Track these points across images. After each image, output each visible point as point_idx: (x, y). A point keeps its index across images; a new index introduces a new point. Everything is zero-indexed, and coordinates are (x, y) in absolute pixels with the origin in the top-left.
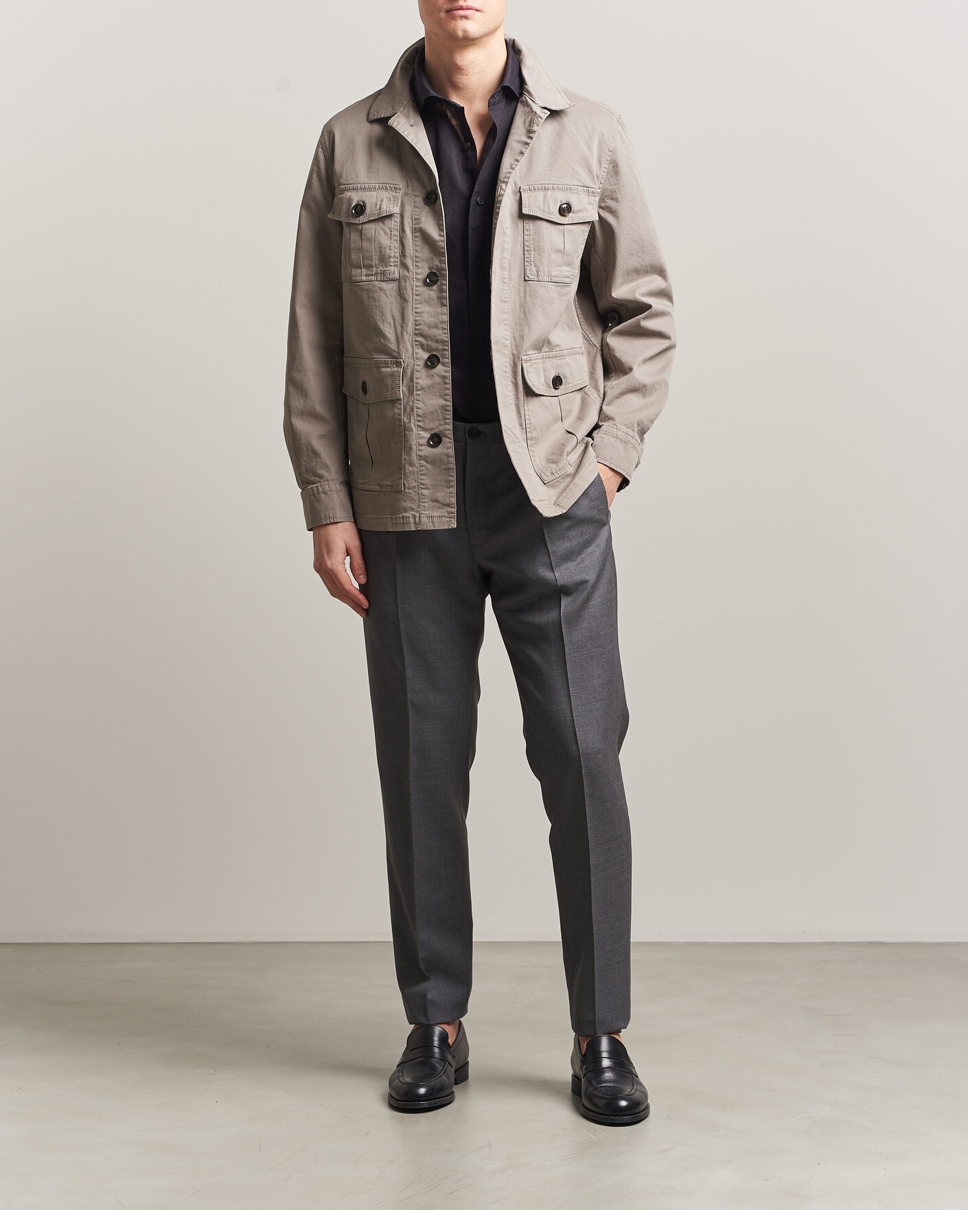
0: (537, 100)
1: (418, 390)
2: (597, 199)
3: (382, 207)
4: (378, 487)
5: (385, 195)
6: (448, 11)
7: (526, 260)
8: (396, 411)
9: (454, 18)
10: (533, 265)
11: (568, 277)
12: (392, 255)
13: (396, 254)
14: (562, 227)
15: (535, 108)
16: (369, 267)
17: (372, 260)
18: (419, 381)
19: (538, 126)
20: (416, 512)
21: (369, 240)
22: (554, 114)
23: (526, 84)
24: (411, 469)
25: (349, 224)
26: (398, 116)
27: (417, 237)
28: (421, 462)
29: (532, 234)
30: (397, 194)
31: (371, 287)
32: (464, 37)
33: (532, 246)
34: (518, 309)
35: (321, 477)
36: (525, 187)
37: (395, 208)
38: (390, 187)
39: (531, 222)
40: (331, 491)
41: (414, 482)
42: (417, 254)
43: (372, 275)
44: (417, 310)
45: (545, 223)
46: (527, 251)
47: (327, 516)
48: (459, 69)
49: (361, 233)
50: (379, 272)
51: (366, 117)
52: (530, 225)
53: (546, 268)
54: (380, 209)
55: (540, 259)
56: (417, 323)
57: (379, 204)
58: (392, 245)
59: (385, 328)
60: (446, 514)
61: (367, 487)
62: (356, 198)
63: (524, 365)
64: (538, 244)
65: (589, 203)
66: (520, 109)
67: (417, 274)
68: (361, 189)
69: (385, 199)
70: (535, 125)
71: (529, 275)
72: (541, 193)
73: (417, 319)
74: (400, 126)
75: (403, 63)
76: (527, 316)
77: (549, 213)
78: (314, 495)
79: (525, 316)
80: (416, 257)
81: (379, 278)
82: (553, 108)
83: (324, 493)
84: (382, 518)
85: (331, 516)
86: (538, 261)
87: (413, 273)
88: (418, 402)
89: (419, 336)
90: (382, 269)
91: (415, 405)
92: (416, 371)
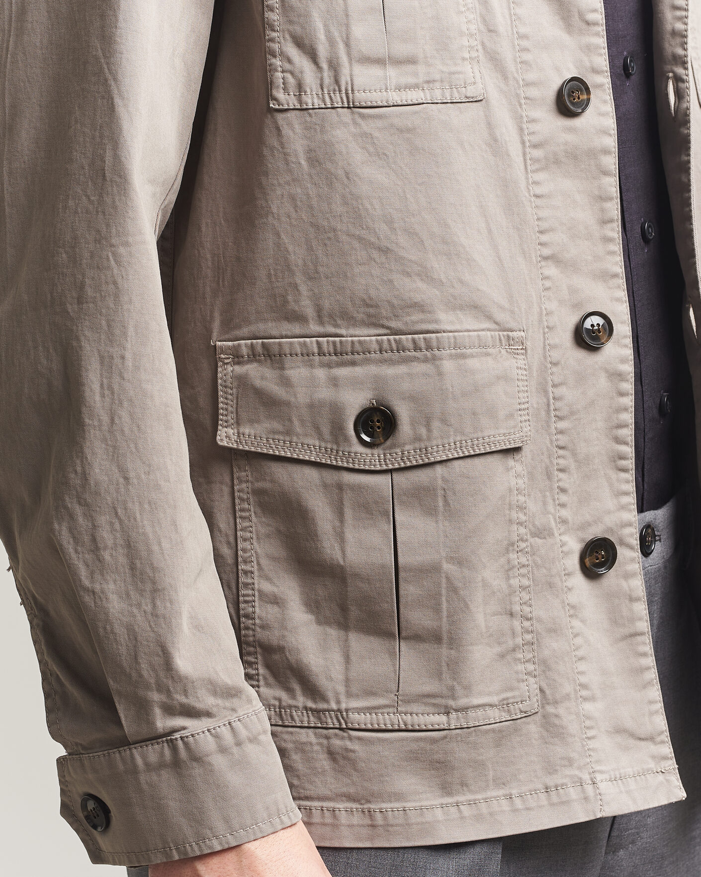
1: (560, 418)
8: (512, 481)
16: (408, 62)
17: (415, 41)
18: (561, 391)
20: (580, 768)
24: (554, 645)
28: (574, 622)
31: (422, 122)
41: (565, 683)
42: (523, 29)
43: (415, 87)
44: (538, 190)
50: (437, 76)
56: (544, 225)
60: (652, 765)
67: (527, 85)
73: (541, 214)
80: (521, 38)
87: (517, 81)
88: (561, 452)
89: (550, 263)
90: (445, 69)
91: (555, 462)
92: (551, 363)
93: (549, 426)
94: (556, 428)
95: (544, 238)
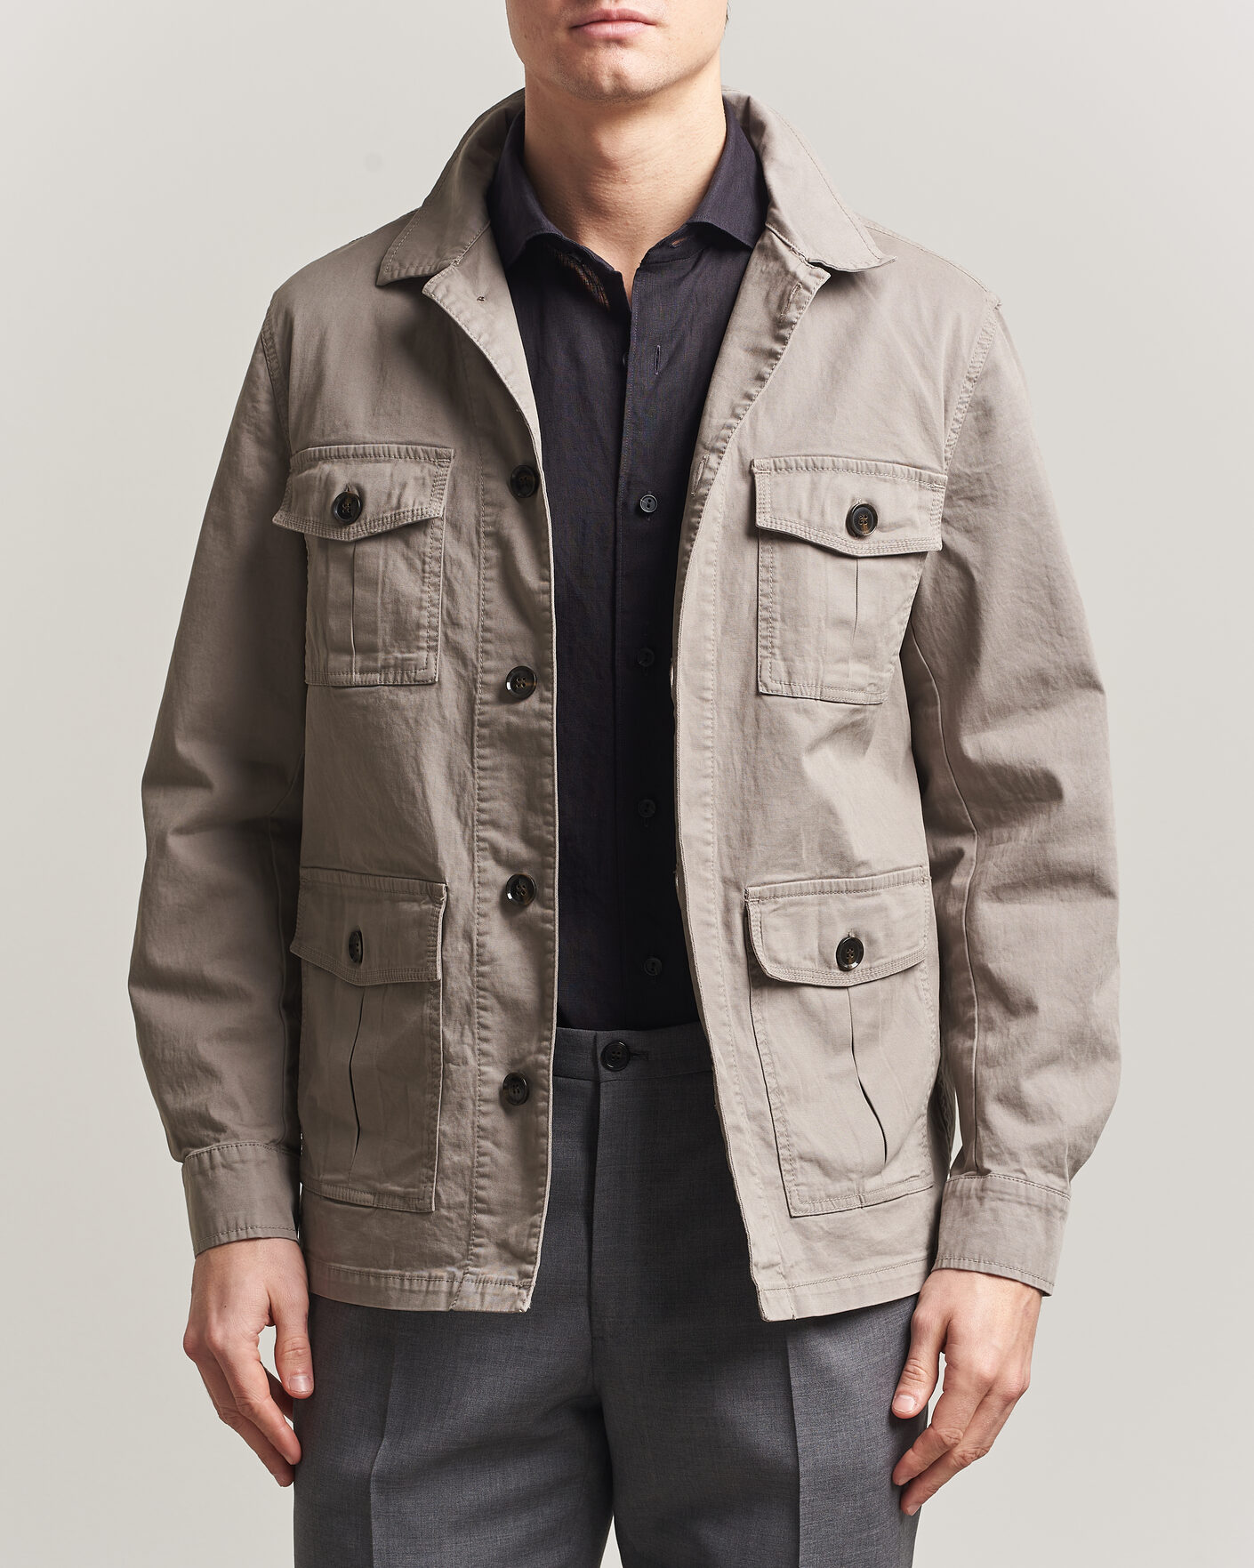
0: (800, 245)
1: (482, 963)
2: (941, 496)
3: (403, 500)
4: (369, 1197)
5: (411, 471)
6: (575, 27)
7: (762, 642)
8: (427, 1011)
9: (590, 44)
10: (778, 657)
11: (862, 689)
12: (425, 621)
13: (434, 620)
14: (852, 564)
15: (794, 264)
16: (369, 650)
17: (375, 632)
18: (486, 939)
19: (799, 308)
20: (459, 1268)
21: (371, 583)
22: (840, 281)
23: (774, 206)
24: (456, 1158)
25: (325, 544)
26: (451, 275)
27: (491, 580)
28: (483, 1143)
29: (778, 577)
30: (441, 471)
31: (371, 701)
32: (615, 89)
33: (778, 608)
34: (739, 766)
35: (219, 1128)
36: (764, 462)
37: (435, 505)
38: (426, 452)
39: (777, 548)
40: (243, 1162)
41: (461, 1192)
42: (488, 623)
43: (375, 671)
44: (483, 763)
45: (810, 551)
46: (765, 620)
47: (232, 1224)
48: (606, 165)
49: (351, 565)
50: (392, 662)
51: (373, 276)
52: (774, 555)
53: (811, 665)
54: (399, 506)
55: (796, 643)
56: (485, 794)
57: (396, 492)
58: (425, 596)
59: (404, 805)
61: (341, 1193)
62: (341, 476)
63: (753, 909)
64: (794, 605)
65: (920, 507)
66: (758, 267)
68: (355, 455)
69: (411, 483)
70: (793, 307)
71: (768, 681)
72: (806, 478)
73: (483, 783)
74: (452, 298)
75: (470, 145)
76: (762, 782)
77: (822, 527)
78: (203, 1172)
79: (757, 785)
80: (486, 629)
81: (391, 677)
82: (840, 265)
83: (227, 1166)
84: (377, 1276)
85: (242, 1224)
86: (791, 647)
87: (476, 668)
88: (482, 993)
89: (488, 827)
90: (399, 656)
91: (475, 1000)
92: (478, 914)
93: (471, 968)
94: (477, 971)
95: (483, 805)
